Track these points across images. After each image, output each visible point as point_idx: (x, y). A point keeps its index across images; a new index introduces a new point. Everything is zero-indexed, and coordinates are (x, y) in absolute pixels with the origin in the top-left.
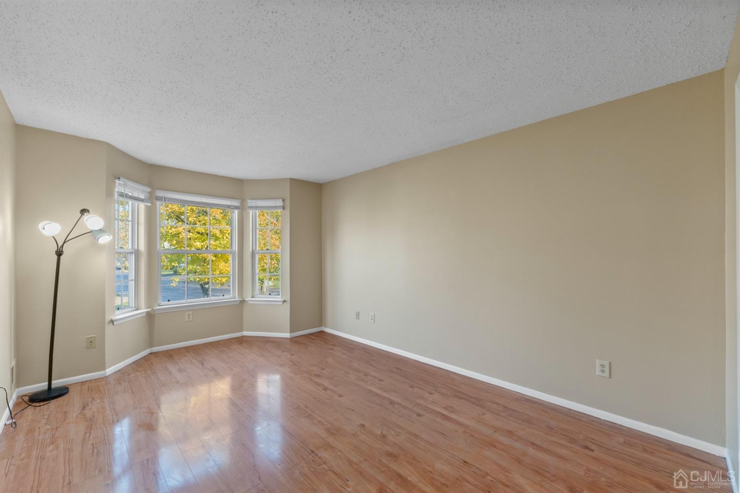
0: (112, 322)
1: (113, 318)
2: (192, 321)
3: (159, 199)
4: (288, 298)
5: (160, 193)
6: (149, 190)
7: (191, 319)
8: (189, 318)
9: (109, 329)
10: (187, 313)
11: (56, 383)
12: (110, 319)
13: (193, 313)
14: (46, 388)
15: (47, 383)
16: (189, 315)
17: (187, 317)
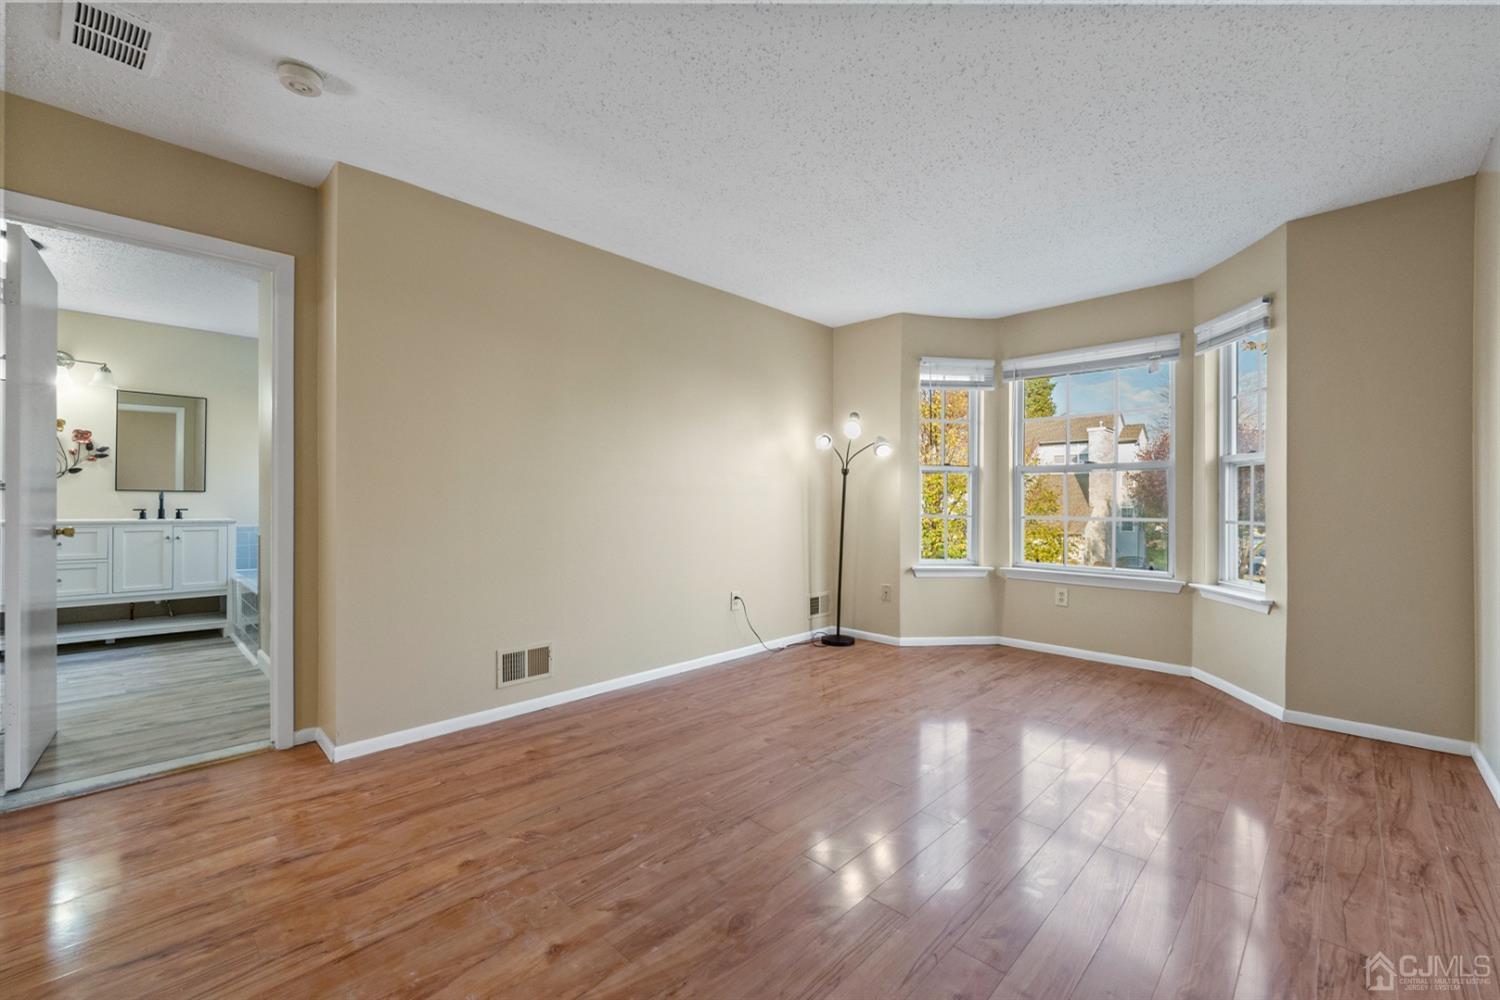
0: (912, 571)
1: (915, 567)
2: (1065, 607)
3: (1008, 375)
4: (1282, 599)
5: (1009, 365)
6: (991, 364)
7: (1065, 604)
8: (1061, 600)
9: (906, 581)
10: (1058, 590)
11: (845, 631)
12: (909, 567)
13: (1068, 592)
14: (835, 633)
15: (835, 628)
16: (1062, 594)
17: (1058, 597)
